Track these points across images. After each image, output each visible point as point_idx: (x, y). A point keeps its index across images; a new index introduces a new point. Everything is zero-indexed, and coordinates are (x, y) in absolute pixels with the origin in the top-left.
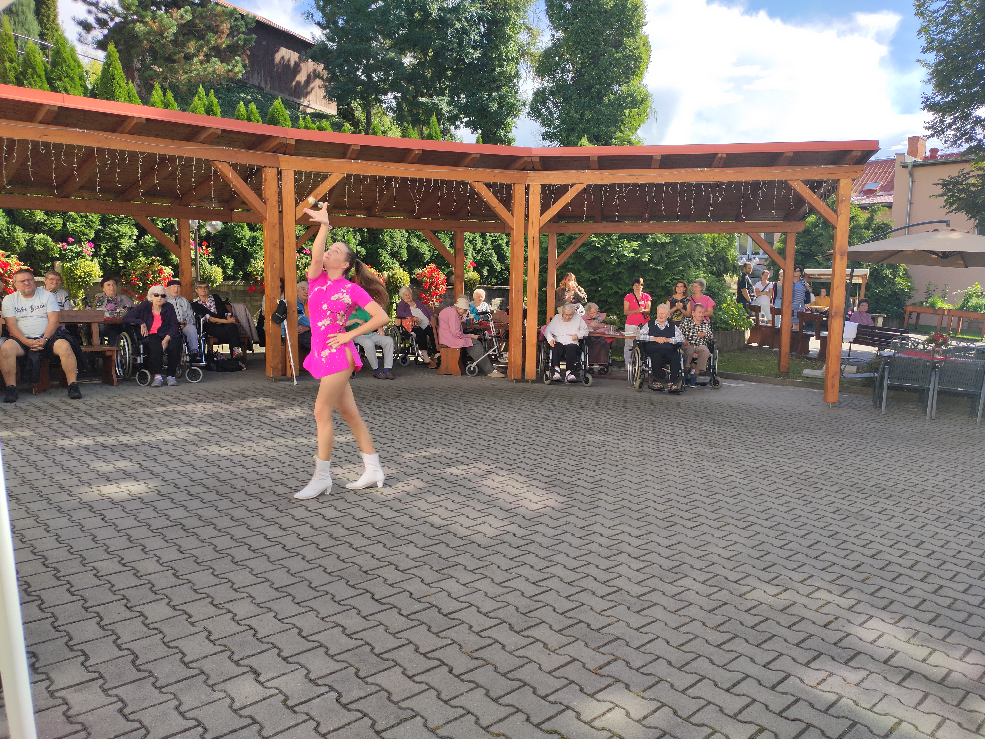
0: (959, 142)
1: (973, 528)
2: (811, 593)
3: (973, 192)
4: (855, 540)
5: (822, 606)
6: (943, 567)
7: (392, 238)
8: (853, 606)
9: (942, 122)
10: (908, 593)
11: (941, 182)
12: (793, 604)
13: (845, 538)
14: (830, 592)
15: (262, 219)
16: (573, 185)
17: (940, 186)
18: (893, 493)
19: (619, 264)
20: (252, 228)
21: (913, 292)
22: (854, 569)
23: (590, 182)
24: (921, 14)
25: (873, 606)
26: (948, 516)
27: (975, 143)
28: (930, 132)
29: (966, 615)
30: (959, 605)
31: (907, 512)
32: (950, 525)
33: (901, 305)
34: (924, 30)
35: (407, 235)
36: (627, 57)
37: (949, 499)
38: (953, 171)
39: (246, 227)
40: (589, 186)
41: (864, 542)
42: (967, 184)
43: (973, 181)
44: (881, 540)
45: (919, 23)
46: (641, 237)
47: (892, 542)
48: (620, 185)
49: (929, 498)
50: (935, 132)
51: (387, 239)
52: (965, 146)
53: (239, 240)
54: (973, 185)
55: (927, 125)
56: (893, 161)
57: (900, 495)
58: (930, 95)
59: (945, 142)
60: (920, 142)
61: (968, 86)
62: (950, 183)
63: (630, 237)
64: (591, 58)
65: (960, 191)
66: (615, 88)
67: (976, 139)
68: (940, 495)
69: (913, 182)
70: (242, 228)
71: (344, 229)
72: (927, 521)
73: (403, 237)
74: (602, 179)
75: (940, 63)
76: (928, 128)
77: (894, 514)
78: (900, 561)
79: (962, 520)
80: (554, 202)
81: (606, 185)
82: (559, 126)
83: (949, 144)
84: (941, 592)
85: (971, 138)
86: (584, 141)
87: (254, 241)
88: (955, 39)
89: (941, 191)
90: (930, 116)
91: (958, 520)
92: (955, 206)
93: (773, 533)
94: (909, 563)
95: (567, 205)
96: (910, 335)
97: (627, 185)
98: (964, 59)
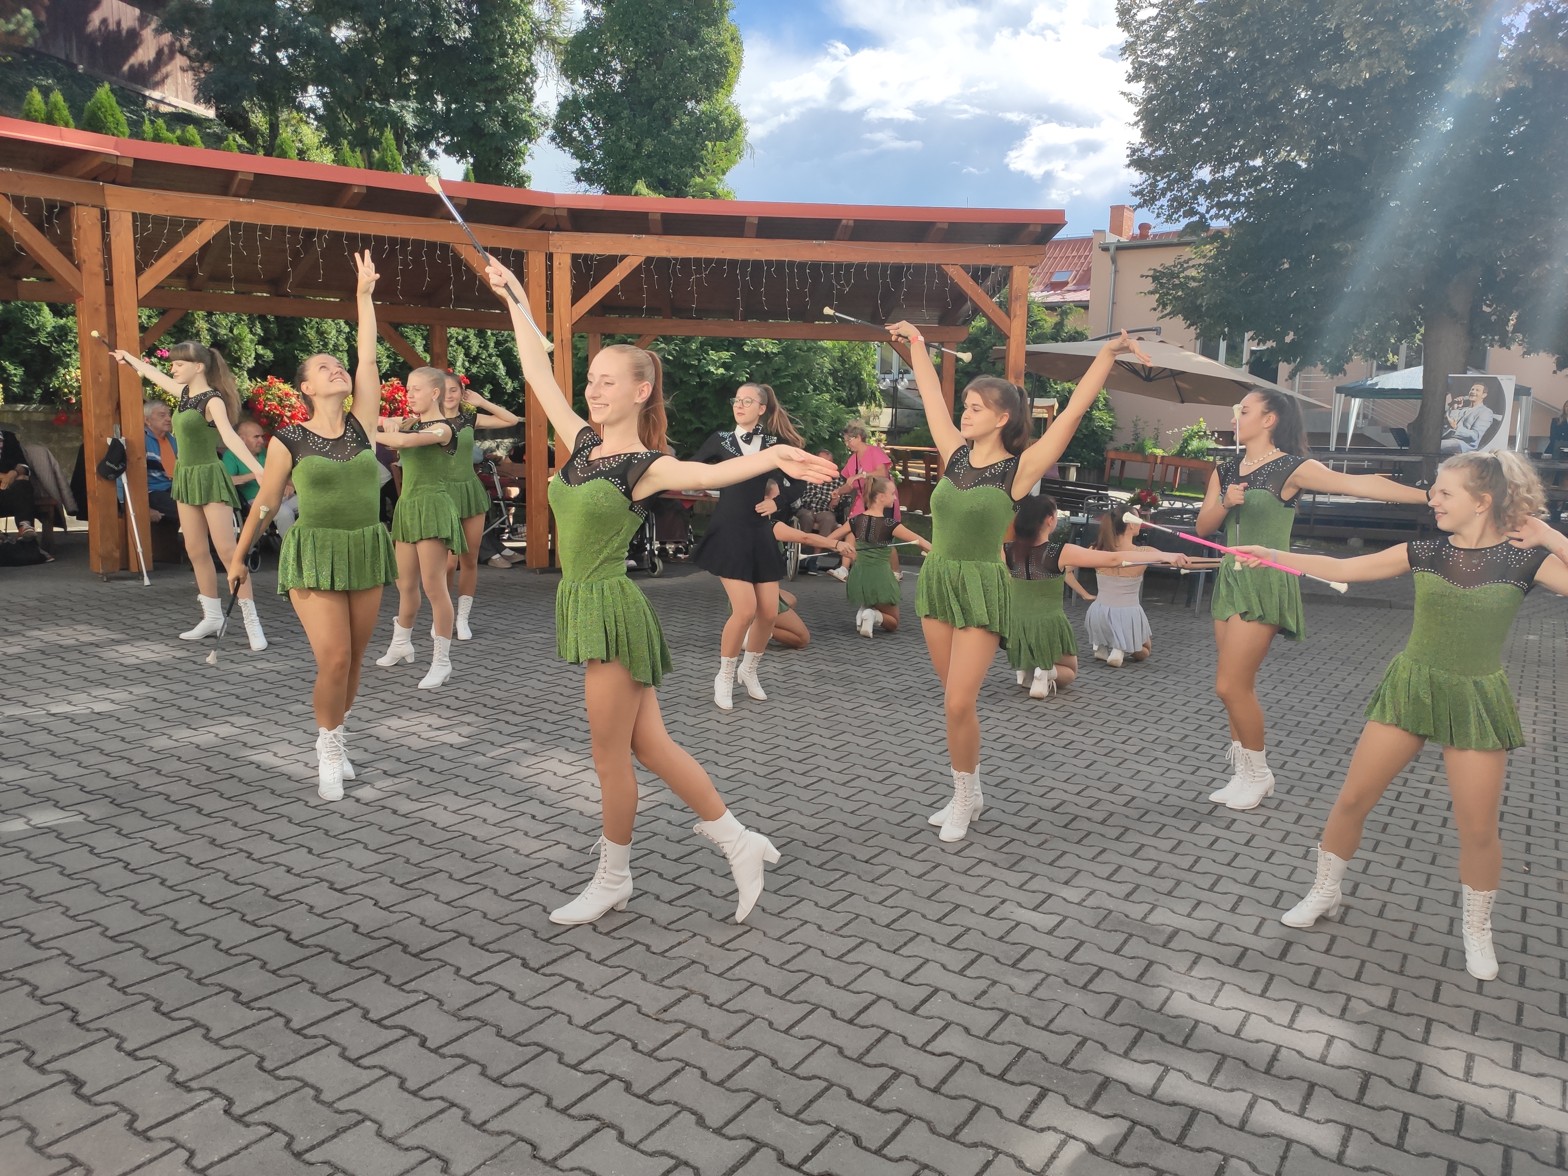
0: (1176, 216)
1: (1185, 762)
2: (969, 869)
3: (1193, 289)
4: (1031, 789)
5: (984, 886)
6: (1146, 818)
7: (321, 333)
8: (1026, 882)
9: (1154, 185)
10: (1099, 859)
11: (1151, 273)
12: (945, 887)
13: (1017, 786)
14: (995, 865)
15: (76, 296)
16: (623, 257)
17: (1150, 279)
18: (1083, 718)
19: (702, 385)
20: (57, 311)
21: (1116, 431)
22: (1028, 830)
23: (651, 254)
24: (1125, 25)
25: (1052, 880)
26: (1154, 746)
27: (1196, 218)
28: (1137, 200)
29: (1173, 883)
30: (1164, 870)
31: (1100, 744)
32: (1156, 759)
33: (1100, 450)
34: (1129, 48)
35: (347, 329)
36: (705, 58)
37: (1156, 723)
38: (1166, 259)
39: (46, 310)
40: (649, 260)
41: (1042, 791)
42: (1186, 277)
43: (1193, 273)
44: (1065, 786)
45: (1122, 37)
46: (735, 344)
47: (1079, 788)
48: (697, 261)
49: (1130, 724)
50: (1145, 201)
51: (312, 334)
52: (1184, 222)
53: (34, 333)
54: (1194, 279)
55: (1134, 190)
56: (1090, 240)
57: (1092, 720)
58: (1137, 146)
59: (1158, 216)
60: (1126, 213)
61: (1187, 136)
62: (1163, 275)
63: (718, 345)
64: (650, 55)
65: (1175, 287)
66: (690, 105)
67: (1196, 213)
68: (1145, 718)
69: (1116, 272)
70: (39, 311)
71: (233, 317)
72: (1127, 756)
73: (339, 331)
74: (669, 250)
75: (1150, 99)
76: (1135, 194)
77: (1084, 747)
78: (1089, 813)
79: (1171, 751)
80: (594, 284)
81: (676, 259)
82: (602, 161)
83: (1163, 218)
84: (1142, 854)
85: (1191, 212)
86: (641, 186)
87: (62, 334)
88: (1168, 67)
89: (1152, 287)
90: (1136, 177)
91: (1166, 752)
92: (1169, 309)
93: (920, 786)
94: (1100, 816)
95: (615, 290)
96: (1111, 493)
97: (709, 261)
98: (1182, 96)
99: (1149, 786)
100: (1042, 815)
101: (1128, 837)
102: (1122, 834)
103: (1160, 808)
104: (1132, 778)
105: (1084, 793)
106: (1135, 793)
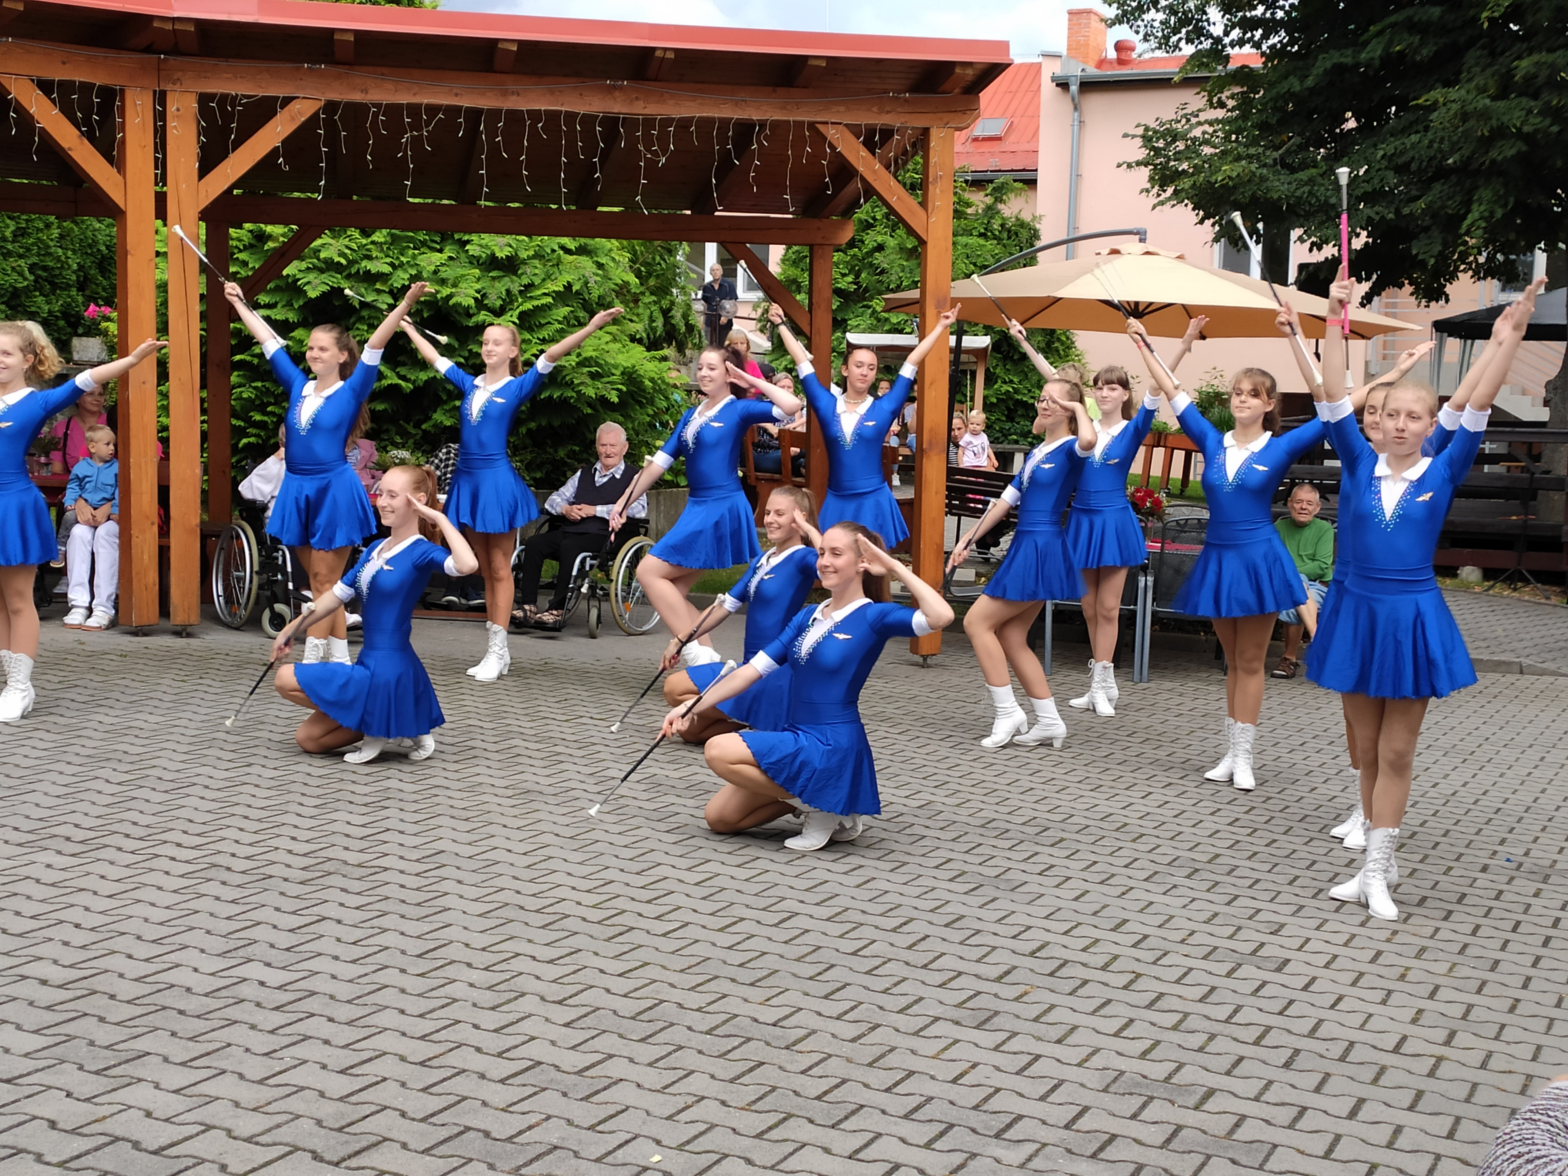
99: (1168, 921)
100: (1016, 960)
101: (1140, 985)
102: (1132, 982)
103: (1185, 949)
104: (1141, 911)
105: (1074, 932)
106: (1147, 930)
